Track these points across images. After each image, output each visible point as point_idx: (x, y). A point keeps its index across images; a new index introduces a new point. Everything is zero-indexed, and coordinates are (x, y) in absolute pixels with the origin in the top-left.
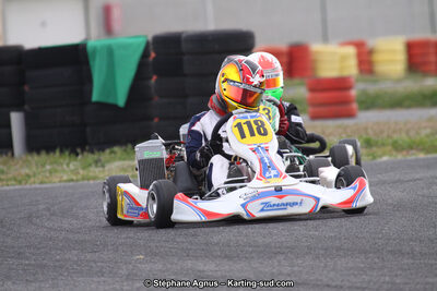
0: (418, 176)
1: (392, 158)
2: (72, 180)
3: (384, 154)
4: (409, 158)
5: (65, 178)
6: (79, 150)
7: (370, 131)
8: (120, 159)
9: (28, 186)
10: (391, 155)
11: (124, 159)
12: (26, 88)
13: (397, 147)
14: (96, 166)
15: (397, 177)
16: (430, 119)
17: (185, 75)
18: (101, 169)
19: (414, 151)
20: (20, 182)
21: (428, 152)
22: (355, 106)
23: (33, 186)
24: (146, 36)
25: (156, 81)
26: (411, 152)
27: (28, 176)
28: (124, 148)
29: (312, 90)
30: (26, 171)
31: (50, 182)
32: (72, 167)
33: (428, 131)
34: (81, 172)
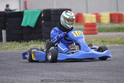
0: (119, 51)
1: (110, 46)
2: (20, 50)
3: (107, 45)
4: (114, 46)
5: (18, 49)
6: (22, 41)
7: (103, 38)
8: (33, 44)
9: (8, 51)
10: (109, 45)
11: (34, 44)
12: (7, 23)
13: (111, 43)
14: (27, 46)
15: (113, 51)
16: (119, 35)
17: (51, 21)
18: (28, 47)
19: (116, 44)
20: (5, 50)
21: (120, 44)
22: (97, 31)
23: (9, 51)
24: (41, 10)
25: (44, 22)
26: (115, 44)
27: (8, 48)
28: (34, 41)
29: (85, 26)
30: (7, 47)
31: (14, 50)
32: (20, 46)
33: (119, 38)
34: (22, 47)
